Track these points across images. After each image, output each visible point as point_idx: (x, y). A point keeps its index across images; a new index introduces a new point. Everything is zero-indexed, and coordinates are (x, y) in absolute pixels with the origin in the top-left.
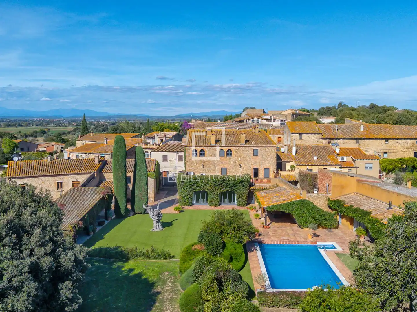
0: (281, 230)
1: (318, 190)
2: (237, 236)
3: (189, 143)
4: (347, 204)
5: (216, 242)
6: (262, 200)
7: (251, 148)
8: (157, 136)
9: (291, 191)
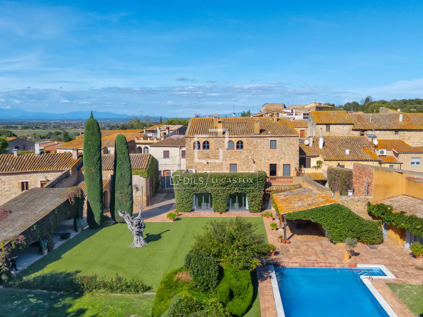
0: (307, 245)
1: (354, 191)
2: (241, 259)
3: (190, 133)
4: (396, 210)
5: (209, 270)
6: (280, 205)
7: (267, 138)
8: (160, 129)
9: (319, 192)
